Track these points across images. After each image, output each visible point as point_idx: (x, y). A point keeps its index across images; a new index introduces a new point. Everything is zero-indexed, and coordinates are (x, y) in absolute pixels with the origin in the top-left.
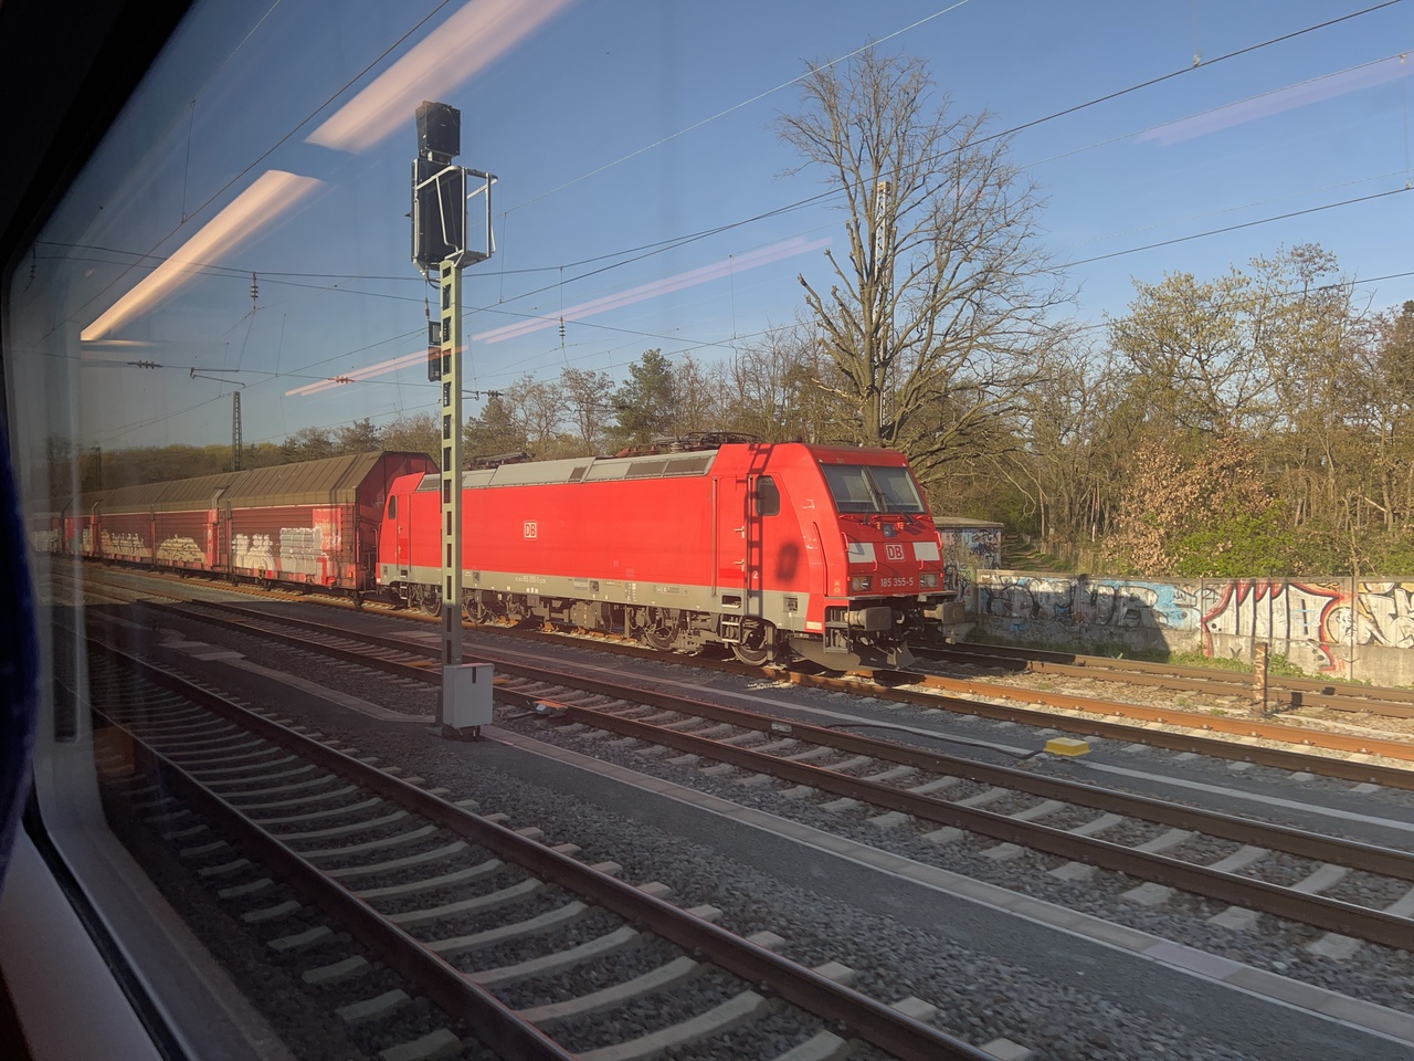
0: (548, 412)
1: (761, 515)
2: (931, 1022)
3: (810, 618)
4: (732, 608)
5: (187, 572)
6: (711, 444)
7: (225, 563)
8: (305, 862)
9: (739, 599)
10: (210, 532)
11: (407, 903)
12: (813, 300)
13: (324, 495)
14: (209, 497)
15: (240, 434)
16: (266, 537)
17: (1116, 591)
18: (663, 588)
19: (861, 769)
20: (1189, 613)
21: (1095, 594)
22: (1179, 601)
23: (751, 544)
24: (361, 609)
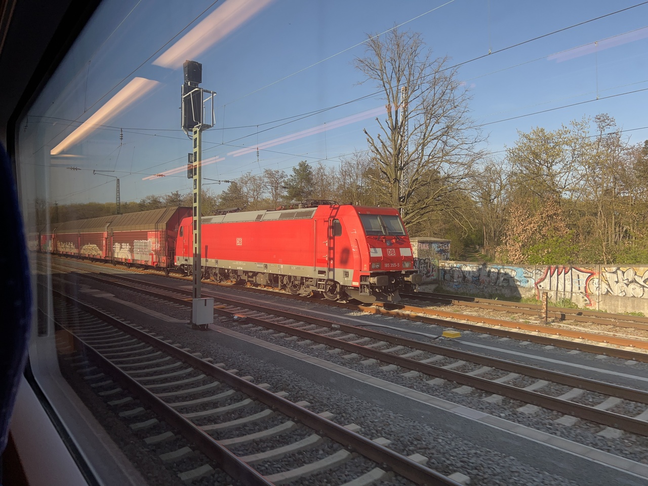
0: (258, 189)
1: (334, 236)
2: (358, 432)
3: (354, 280)
4: (322, 276)
5: (94, 259)
6: (316, 205)
7: (110, 255)
8: (136, 382)
9: (325, 272)
10: (104, 242)
11: (165, 390)
12: (370, 140)
13: (153, 226)
14: (104, 226)
15: (119, 198)
16: (128, 244)
17: (499, 271)
18: (294, 267)
19: (365, 343)
20: (530, 281)
21: (490, 271)
22: (526, 275)
23: (330, 248)
24: (168, 276)
